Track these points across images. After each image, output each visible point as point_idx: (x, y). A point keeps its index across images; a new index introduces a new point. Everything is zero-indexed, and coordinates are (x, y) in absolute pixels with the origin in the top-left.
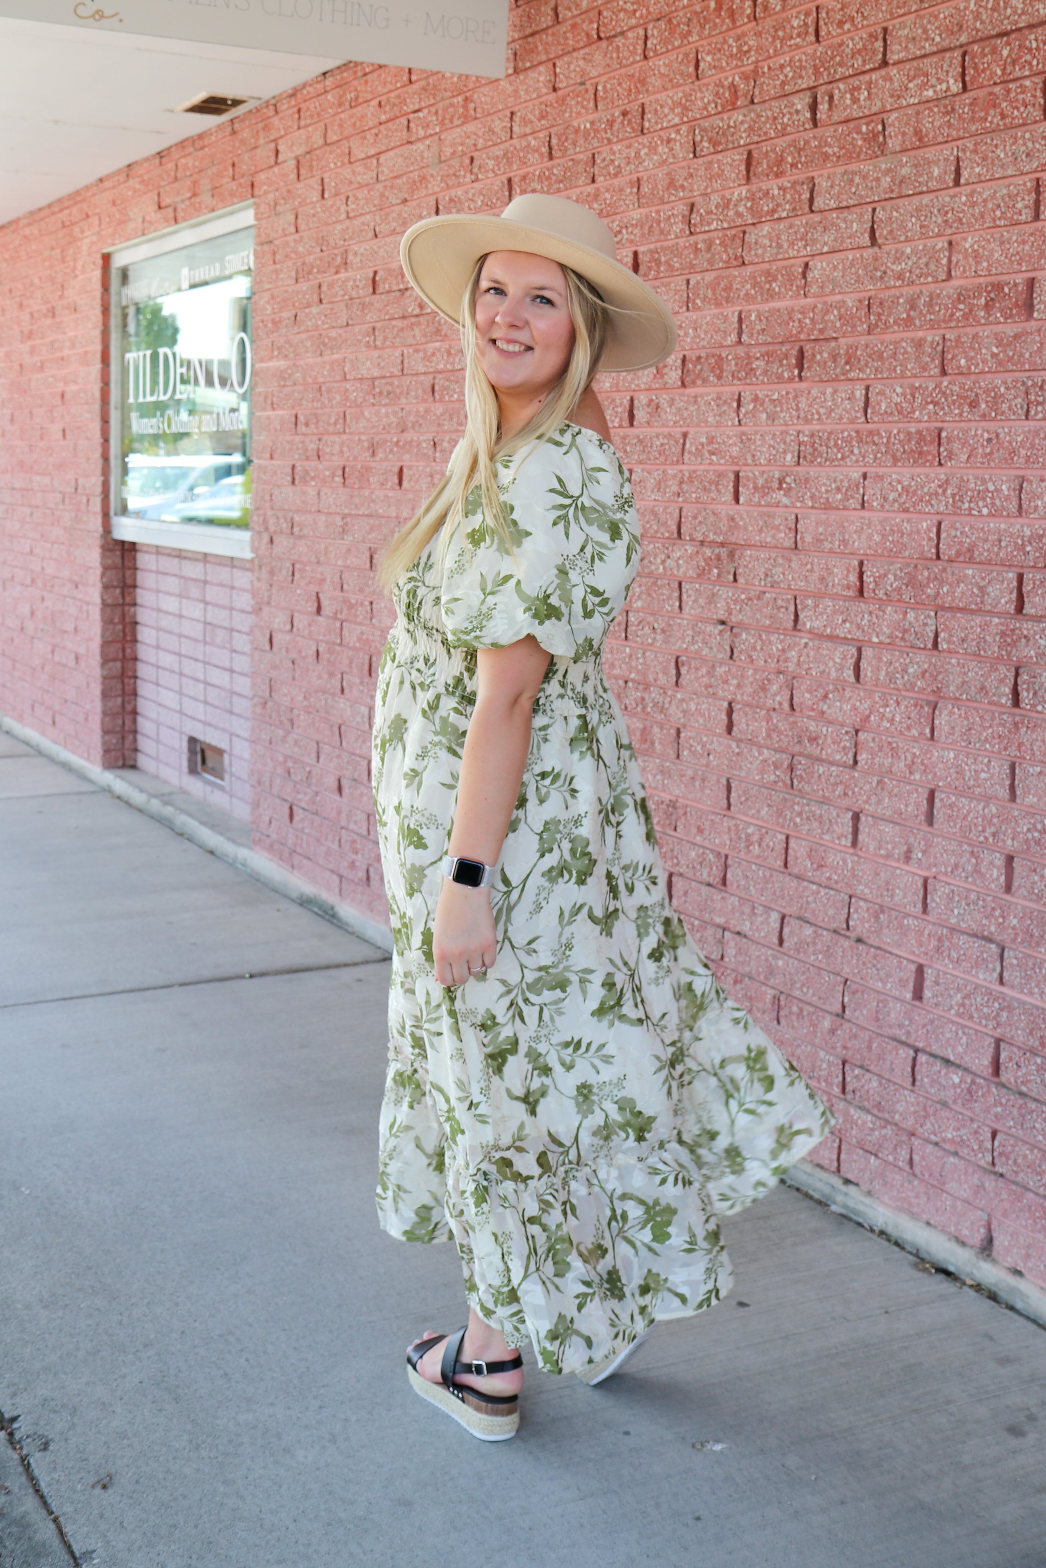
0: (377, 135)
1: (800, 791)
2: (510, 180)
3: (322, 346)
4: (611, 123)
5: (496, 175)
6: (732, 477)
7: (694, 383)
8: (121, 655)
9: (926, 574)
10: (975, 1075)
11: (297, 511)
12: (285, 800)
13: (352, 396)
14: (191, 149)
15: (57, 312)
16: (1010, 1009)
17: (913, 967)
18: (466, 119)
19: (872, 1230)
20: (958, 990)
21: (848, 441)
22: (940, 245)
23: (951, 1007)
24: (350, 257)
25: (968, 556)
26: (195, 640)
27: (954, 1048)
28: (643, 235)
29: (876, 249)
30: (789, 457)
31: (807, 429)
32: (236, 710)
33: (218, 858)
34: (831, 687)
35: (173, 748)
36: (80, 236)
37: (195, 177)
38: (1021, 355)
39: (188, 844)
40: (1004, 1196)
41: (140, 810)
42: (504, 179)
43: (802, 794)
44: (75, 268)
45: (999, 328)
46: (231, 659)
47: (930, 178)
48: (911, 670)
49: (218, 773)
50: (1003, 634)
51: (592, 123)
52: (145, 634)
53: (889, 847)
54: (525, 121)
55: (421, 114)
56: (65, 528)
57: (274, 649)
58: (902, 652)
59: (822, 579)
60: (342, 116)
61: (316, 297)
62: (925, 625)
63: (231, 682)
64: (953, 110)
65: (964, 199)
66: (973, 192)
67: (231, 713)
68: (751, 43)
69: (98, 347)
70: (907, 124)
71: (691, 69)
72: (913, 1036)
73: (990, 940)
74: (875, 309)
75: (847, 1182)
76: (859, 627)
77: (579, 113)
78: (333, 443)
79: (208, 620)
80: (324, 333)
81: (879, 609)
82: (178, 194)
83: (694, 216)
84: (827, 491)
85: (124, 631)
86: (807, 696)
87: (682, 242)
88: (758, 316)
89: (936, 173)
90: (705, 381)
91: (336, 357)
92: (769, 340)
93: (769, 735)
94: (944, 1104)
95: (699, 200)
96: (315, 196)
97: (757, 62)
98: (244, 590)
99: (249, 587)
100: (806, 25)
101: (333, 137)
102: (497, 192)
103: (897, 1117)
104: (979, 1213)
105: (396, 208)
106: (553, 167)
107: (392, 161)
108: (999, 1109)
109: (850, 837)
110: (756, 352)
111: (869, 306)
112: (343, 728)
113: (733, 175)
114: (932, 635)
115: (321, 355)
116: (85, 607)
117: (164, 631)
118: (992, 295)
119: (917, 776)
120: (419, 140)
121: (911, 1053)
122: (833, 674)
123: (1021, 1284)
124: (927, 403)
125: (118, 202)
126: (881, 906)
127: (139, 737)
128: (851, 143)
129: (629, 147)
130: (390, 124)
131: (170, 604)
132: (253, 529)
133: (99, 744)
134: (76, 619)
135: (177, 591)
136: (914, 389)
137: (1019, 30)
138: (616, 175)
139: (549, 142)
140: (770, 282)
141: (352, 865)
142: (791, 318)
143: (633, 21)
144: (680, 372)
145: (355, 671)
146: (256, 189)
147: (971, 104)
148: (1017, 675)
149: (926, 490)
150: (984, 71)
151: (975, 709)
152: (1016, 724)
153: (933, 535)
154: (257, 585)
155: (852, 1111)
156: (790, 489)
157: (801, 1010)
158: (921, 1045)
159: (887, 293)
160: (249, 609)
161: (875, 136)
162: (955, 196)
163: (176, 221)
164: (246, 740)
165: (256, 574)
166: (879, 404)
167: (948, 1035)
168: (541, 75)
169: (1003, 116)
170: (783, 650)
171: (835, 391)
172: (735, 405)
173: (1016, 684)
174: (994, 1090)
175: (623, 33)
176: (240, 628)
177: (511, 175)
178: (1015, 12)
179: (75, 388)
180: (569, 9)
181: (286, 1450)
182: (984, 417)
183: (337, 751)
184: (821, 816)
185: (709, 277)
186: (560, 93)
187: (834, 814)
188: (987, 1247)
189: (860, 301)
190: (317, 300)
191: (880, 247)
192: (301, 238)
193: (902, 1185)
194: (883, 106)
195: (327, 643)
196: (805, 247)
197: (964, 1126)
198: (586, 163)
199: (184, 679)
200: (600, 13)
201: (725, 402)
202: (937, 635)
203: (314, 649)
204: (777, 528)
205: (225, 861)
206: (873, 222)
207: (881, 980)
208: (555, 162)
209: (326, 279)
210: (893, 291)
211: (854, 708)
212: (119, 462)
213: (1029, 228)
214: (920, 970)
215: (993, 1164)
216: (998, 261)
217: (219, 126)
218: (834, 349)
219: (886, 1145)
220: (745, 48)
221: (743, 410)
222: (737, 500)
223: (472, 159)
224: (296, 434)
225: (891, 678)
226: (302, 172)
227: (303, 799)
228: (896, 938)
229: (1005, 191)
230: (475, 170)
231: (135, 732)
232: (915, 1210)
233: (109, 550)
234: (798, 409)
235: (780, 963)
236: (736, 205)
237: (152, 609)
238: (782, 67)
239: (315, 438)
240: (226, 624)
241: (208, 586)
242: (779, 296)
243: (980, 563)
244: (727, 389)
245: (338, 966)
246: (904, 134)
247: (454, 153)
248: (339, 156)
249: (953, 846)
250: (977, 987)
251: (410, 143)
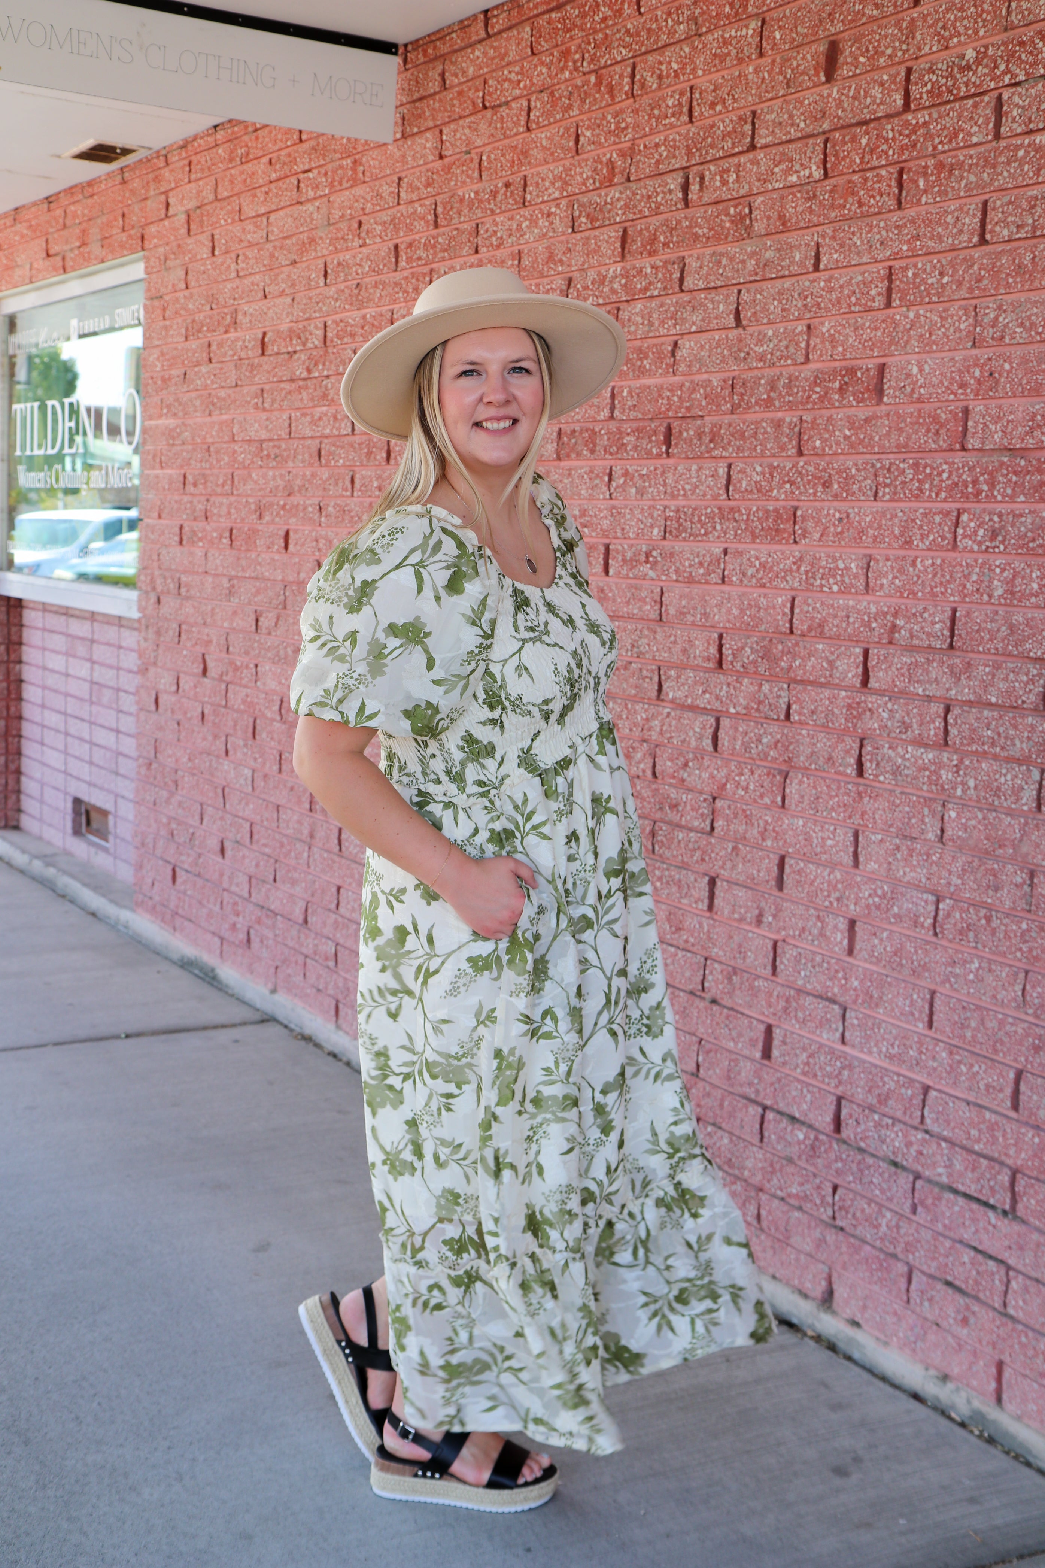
0: (267, 193)
1: (661, 856)
2: (396, 247)
3: (211, 405)
4: (494, 194)
5: (384, 241)
6: (602, 549)
7: (568, 456)
9: (780, 647)
10: (819, 1131)
11: (184, 572)
12: (168, 862)
13: (240, 458)
14: (80, 197)
16: (850, 1067)
17: (762, 1028)
18: (355, 182)
20: (804, 1049)
21: (710, 517)
22: (799, 329)
23: (797, 1066)
24: (240, 317)
25: (819, 630)
26: (83, 700)
27: (799, 1105)
29: (740, 330)
30: (656, 531)
31: (673, 504)
32: (122, 771)
33: (100, 919)
34: (691, 756)
35: (58, 809)
37: (84, 225)
38: (872, 438)
39: (69, 906)
40: (844, 1249)
41: (22, 872)
42: (391, 245)
43: (662, 859)
45: (851, 412)
46: (118, 720)
47: (792, 263)
48: (765, 740)
49: (103, 834)
50: (849, 707)
51: (476, 193)
52: (30, 692)
53: (743, 911)
54: (412, 188)
55: (310, 175)
57: (160, 710)
58: (756, 722)
59: (684, 651)
60: (233, 171)
61: (205, 355)
62: (779, 697)
63: (118, 742)
64: (815, 196)
65: (822, 284)
66: (831, 278)
67: (117, 774)
68: (629, 120)
70: (772, 208)
71: (572, 144)
72: (762, 1094)
73: (834, 1002)
74: (739, 389)
77: (464, 182)
78: (221, 504)
79: (95, 679)
80: (213, 393)
81: (737, 681)
82: (67, 242)
84: (690, 566)
85: (7, 688)
86: (669, 764)
88: (630, 393)
89: (797, 258)
90: (579, 454)
91: (225, 417)
92: (640, 416)
94: (790, 1161)
95: (576, 275)
96: (205, 253)
97: (634, 139)
98: (134, 650)
99: (136, 647)
100: (680, 104)
101: (223, 193)
102: (384, 258)
103: (746, 1173)
104: (821, 1266)
105: (286, 269)
106: (438, 235)
107: (282, 221)
108: (840, 1165)
109: (706, 901)
110: (627, 427)
111: (733, 386)
112: (226, 790)
113: (609, 252)
114: (784, 707)
115: (210, 415)
117: (50, 689)
118: (846, 379)
119: (769, 843)
120: (308, 201)
121: (760, 1110)
122: (693, 744)
123: (858, 1335)
124: (785, 482)
125: (8, 249)
126: (734, 968)
127: (23, 797)
128: (720, 225)
129: (511, 219)
130: (280, 183)
131: (56, 662)
132: (140, 589)
135: (63, 649)
136: (773, 469)
137: (877, 119)
138: (498, 247)
139: (435, 210)
140: (641, 359)
141: (233, 927)
142: (660, 395)
143: (517, 92)
145: (239, 733)
146: (146, 242)
147: (831, 191)
148: (861, 746)
149: (781, 566)
150: (844, 158)
151: (824, 779)
152: (859, 794)
153: (787, 610)
154: (146, 646)
156: (656, 562)
158: (768, 1103)
159: (749, 374)
160: (135, 669)
161: (743, 218)
162: (814, 281)
163: (64, 270)
164: (131, 801)
165: (146, 636)
166: (740, 481)
167: (794, 1093)
168: (428, 141)
169: (860, 204)
170: (647, 719)
171: (700, 468)
172: (606, 479)
173: (860, 755)
174: (835, 1146)
175: (507, 103)
176: (127, 688)
177: (398, 241)
178: (874, 102)
180: (456, 76)
182: (836, 497)
183: (220, 813)
184: (680, 881)
186: (446, 160)
187: (693, 878)
188: (828, 1299)
189: (725, 381)
190: (206, 359)
191: (744, 329)
192: (191, 294)
194: (751, 189)
195: (212, 705)
196: (675, 325)
197: (808, 1181)
198: (470, 234)
199: (69, 739)
200: (485, 82)
201: (597, 476)
202: (789, 707)
203: (200, 710)
204: (643, 600)
205: (107, 923)
206: (739, 304)
207: (733, 1039)
208: (441, 230)
209: (216, 338)
210: (756, 373)
211: (712, 776)
212: (7, 516)
213: (881, 315)
214: (769, 1030)
215: (834, 1218)
216: (852, 346)
217: (108, 174)
218: (700, 427)
220: (623, 125)
221: (614, 484)
222: (607, 572)
223: (360, 224)
224: (185, 494)
225: (746, 747)
226: (193, 226)
227: (186, 861)
228: (748, 999)
229: (860, 278)
230: (363, 235)
231: (18, 792)
232: (763, 1264)
234: (665, 485)
236: (611, 282)
237: (37, 666)
238: (657, 145)
239: (203, 499)
240: (113, 684)
241: (95, 645)
242: (650, 374)
243: (830, 638)
244: (599, 463)
245: (215, 1027)
246: (769, 218)
247: (342, 216)
248: (229, 213)
249: (800, 910)
250: (821, 1046)
251: (300, 203)
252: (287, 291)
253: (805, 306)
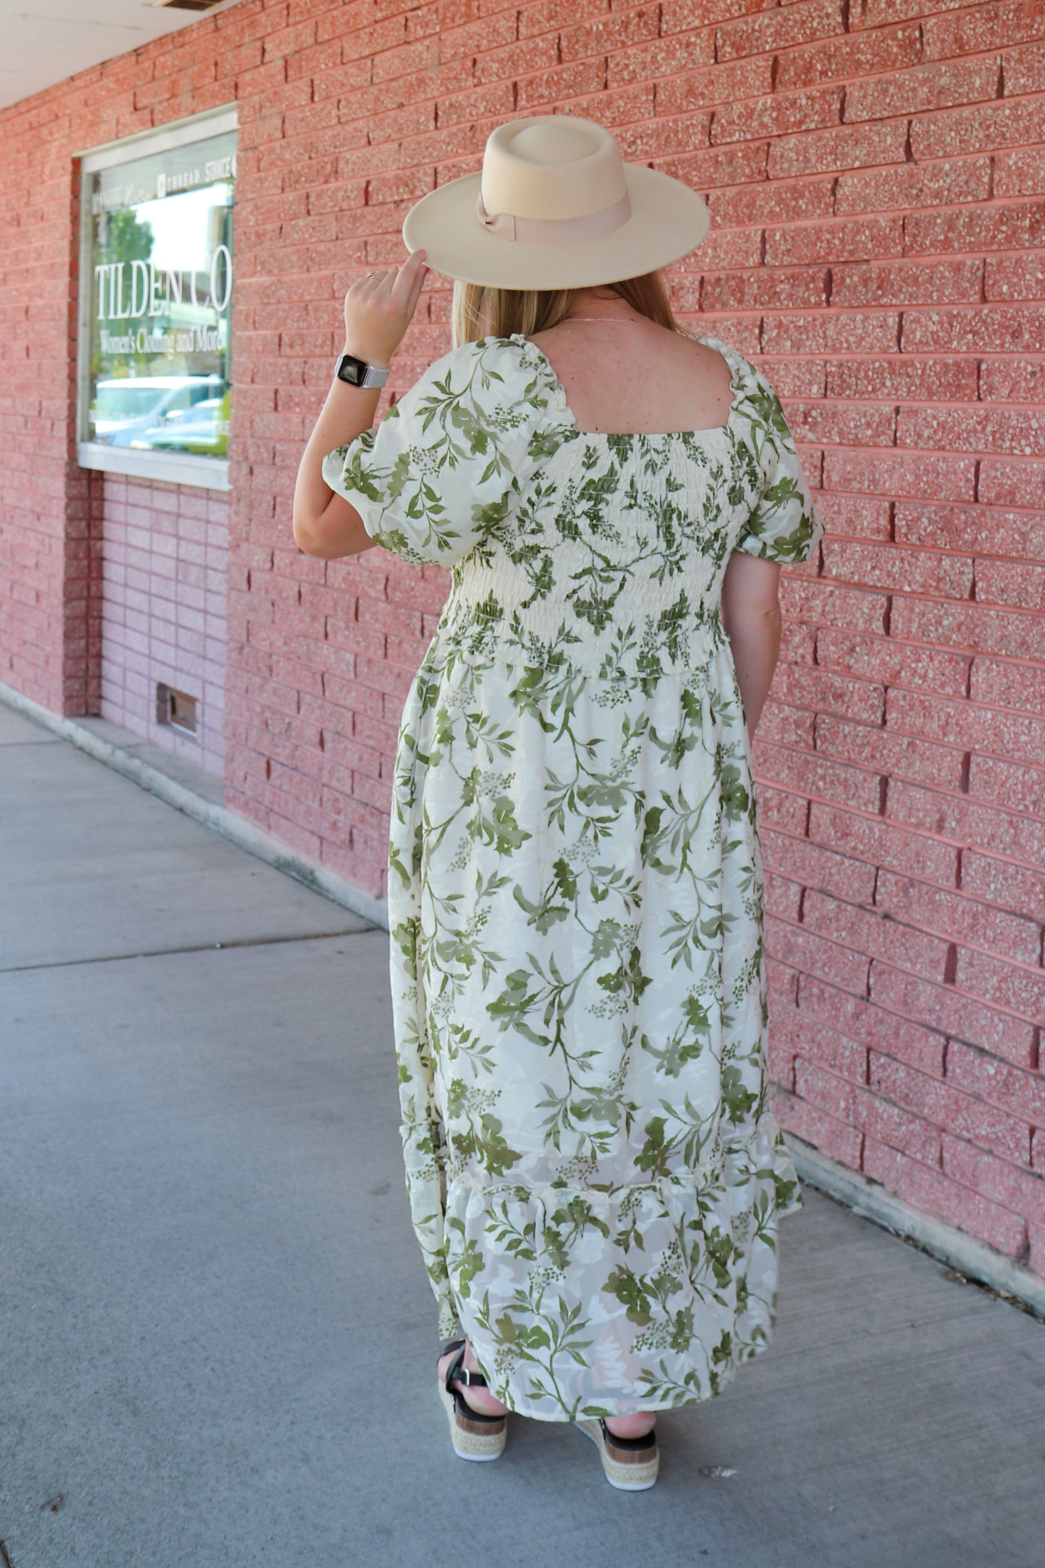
0: (371, 34)
1: (823, 752)
2: (515, 85)
3: (309, 260)
4: (625, 25)
5: (501, 79)
7: (712, 307)
8: (85, 594)
9: (963, 517)
10: (1012, 1065)
11: (280, 440)
12: (262, 754)
14: (171, 47)
15: (22, 220)
17: (945, 947)
18: (469, 18)
19: (898, 1235)
20: (995, 972)
21: (879, 372)
22: (981, 162)
23: (986, 991)
24: (341, 165)
25: (1009, 499)
26: (167, 578)
27: (989, 1035)
28: (659, 146)
29: (912, 165)
30: (815, 389)
31: (835, 358)
32: (211, 656)
33: (188, 816)
34: (858, 640)
35: (141, 696)
36: (49, 138)
37: (175, 76)
39: (155, 801)
41: (104, 763)
42: (509, 83)
43: (825, 755)
44: (42, 173)
46: (206, 600)
47: (972, 89)
48: (945, 623)
49: (189, 723)
51: (605, 24)
52: (113, 571)
53: (921, 815)
54: (532, 22)
55: (420, 13)
56: (27, 455)
57: (253, 589)
58: (935, 602)
59: (850, 522)
60: (335, 13)
61: (303, 207)
62: (962, 573)
63: (205, 623)
64: (995, 17)
65: (1007, 112)
66: (1018, 105)
67: (205, 658)
69: (66, 259)
70: (946, 30)
72: (945, 1022)
73: (1030, 919)
74: (910, 229)
75: (871, 1181)
76: (889, 574)
77: (591, 14)
78: (320, 366)
79: (181, 557)
80: (312, 247)
81: (912, 555)
82: (156, 94)
83: (714, 126)
84: (856, 427)
85: (89, 567)
86: (832, 648)
87: (701, 154)
88: (783, 236)
89: (977, 83)
90: (724, 305)
91: (324, 273)
92: (795, 261)
93: (790, 691)
94: (978, 1098)
95: (720, 109)
96: (304, 99)
98: (221, 525)
99: (226, 522)
101: (324, 36)
102: (501, 98)
103: (926, 1110)
104: (1015, 1218)
105: (392, 113)
106: (563, 71)
107: (388, 63)
108: (1038, 1104)
109: (877, 804)
111: (903, 226)
112: (326, 676)
113: (758, 83)
114: (969, 585)
115: (308, 271)
116: (47, 541)
117: (133, 567)
118: (1038, 216)
119: (952, 738)
120: (417, 40)
121: (943, 1040)
122: (861, 626)
124: (966, 333)
125: (91, 102)
126: (911, 880)
127: (104, 683)
128: (886, 50)
129: (645, 51)
130: (386, 23)
131: (140, 538)
132: (231, 459)
133: (60, 690)
134: (38, 553)
135: (148, 525)
136: (952, 317)
138: (630, 81)
139: (559, 44)
140: (796, 199)
141: (334, 826)
142: (819, 239)
144: (697, 295)
145: (340, 614)
146: (240, 91)
147: (1015, 12)
149: (964, 426)
151: (1016, 666)
153: (971, 476)
154: (234, 519)
155: (877, 1104)
156: (816, 423)
157: (822, 992)
158: (953, 1032)
159: (924, 213)
160: (226, 545)
161: (912, 42)
162: (998, 109)
163: (153, 123)
164: (221, 687)
165: (234, 507)
166: (913, 332)
167: (983, 1022)
170: (807, 599)
171: (866, 318)
172: (757, 331)
174: (1033, 1083)
176: (215, 565)
177: (517, 79)
179: (41, 302)
181: (254, 1470)
182: (1027, 348)
183: (319, 701)
184: (846, 780)
185: (731, 192)
187: (861, 778)
188: (1023, 1256)
189: (894, 221)
190: (304, 211)
191: (916, 163)
192: (288, 144)
193: (931, 1186)
194: (921, 10)
195: (310, 583)
196: (835, 161)
197: (1000, 1122)
198: (598, 68)
199: (153, 620)
201: (746, 328)
202: (974, 585)
203: (296, 590)
205: (196, 820)
206: (909, 136)
207: (910, 960)
208: (565, 66)
209: (315, 188)
210: (930, 211)
211: (884, 663)
212: (87, 384)
214: (953, 950)
215: (1031, 1164)
217: (201, 22)
218: (865, 273)
219: (914, 1141)
221: (766, 337)
223: (475, 62)
224: (280, 356)
225: (924, 630)
226: (291, 72)
227: (281, 754)
228: (927, 914)
230: (478, 73)
231: (99, 677)
232: (945, 1213)
233: (75, 479)
234: (825, 337)
235: (800, 940)
236: (760, 115)
237: (120, 543)
239: (300, 361)
240: (199, 561)
241: (181, 520)
242: (807, 214)
243: (1022, 507)
244: (749, 314)
245: (317, 936)
246: (943, 41)
247: (455, 55)
248: (330, 56)
249: (990, 815)
250: (1015, 969)
251: (407, 43)
252: (394, 136)
253: (988, 136)
